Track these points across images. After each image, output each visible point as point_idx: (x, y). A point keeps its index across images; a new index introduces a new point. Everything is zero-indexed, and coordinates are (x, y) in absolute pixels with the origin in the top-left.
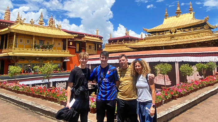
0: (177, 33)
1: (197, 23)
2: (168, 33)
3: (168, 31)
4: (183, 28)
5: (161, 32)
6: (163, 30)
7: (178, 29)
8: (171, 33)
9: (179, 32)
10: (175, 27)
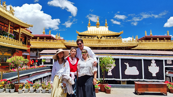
0: (102, 39)
1: (116, 34)
2: (96, 38)
3: (96, 36)
4: (106, 36)
5: (90, 36)
6: (92, 35)
7: (103, 36)
8: (98, 38)
9: (103, 39)
10: (101, 35)
